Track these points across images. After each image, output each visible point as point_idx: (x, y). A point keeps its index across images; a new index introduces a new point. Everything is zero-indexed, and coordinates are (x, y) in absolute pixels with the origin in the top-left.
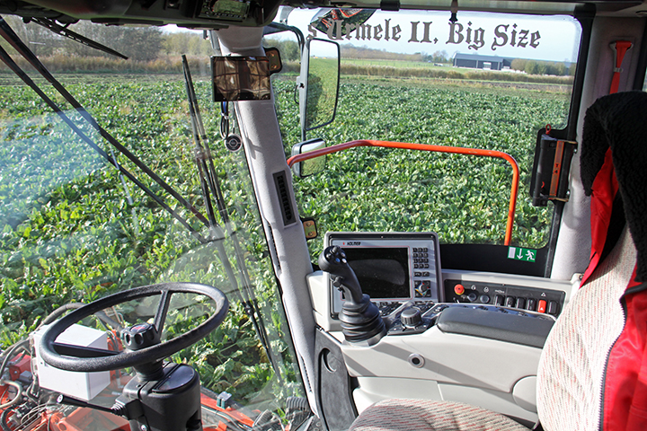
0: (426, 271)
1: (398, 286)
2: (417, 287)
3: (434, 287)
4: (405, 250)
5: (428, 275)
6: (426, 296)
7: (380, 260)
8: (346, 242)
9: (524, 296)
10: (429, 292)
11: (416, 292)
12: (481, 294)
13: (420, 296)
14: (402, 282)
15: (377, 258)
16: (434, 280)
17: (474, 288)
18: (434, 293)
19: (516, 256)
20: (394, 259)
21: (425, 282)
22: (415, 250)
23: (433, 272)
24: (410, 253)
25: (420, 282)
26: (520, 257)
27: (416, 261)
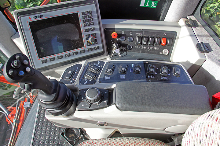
0: (92, 27)
1: (75, 41)
2: (87, 39)
3: (99, 37)
4: (76, 14)
5: (94, 29)
6: (94, 44)
7: (60, 25)
8: (32, 17)
9: (153, 36)
10: (96, 41)
11: (88, 42)
12: (128, 37)
13: (91, 45)
14: (77, 38)
15: (58, 24)
16: (98, 32)
17: (123, 33)
18: (99, 41)
19: (145, 5)
20: (69, 22)
21: (92, 35)
22: (83, 13)
23: (97, 27)
24: (80, 16)
25: (89, 36)
26: (147, 6)
27: (85, 21)
